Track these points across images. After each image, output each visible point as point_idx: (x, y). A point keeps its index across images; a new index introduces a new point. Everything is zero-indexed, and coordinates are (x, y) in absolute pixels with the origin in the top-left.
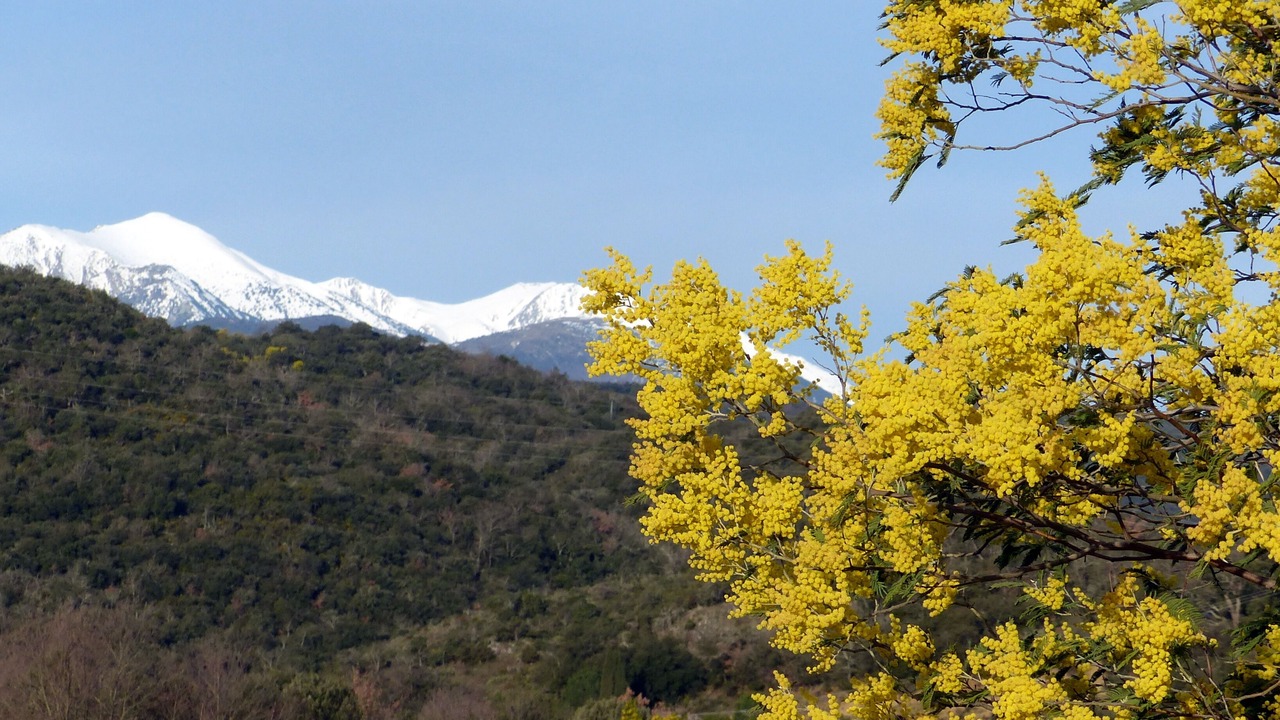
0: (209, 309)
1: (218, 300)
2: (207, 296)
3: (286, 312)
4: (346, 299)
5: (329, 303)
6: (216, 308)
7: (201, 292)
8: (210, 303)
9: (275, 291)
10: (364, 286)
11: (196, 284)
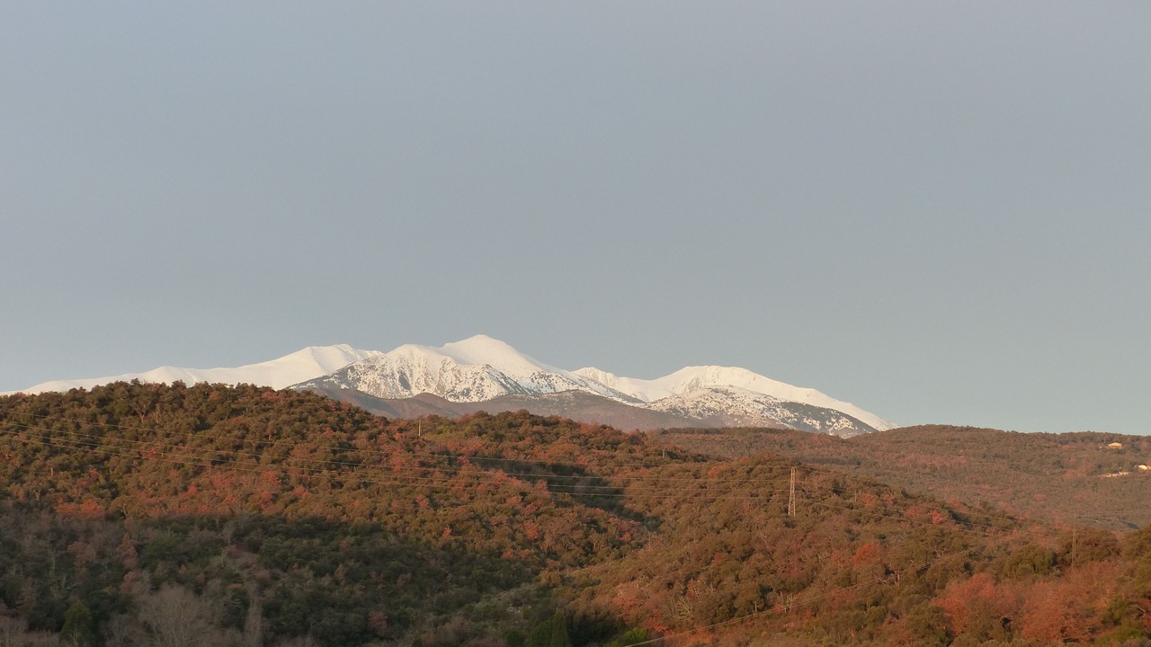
0: (511, 389)
1: (516, 383)
2: (509, 381)
3: (554, 389)
4: (589, 379)
5: (579, 382)
6: (514, 388)
7: (505, 379)
8: (511, 385)
9: (548, 377)
10: (600, 372)
11: (502, 374)
